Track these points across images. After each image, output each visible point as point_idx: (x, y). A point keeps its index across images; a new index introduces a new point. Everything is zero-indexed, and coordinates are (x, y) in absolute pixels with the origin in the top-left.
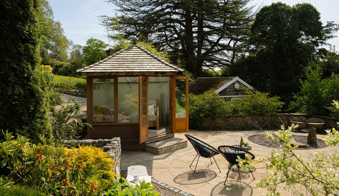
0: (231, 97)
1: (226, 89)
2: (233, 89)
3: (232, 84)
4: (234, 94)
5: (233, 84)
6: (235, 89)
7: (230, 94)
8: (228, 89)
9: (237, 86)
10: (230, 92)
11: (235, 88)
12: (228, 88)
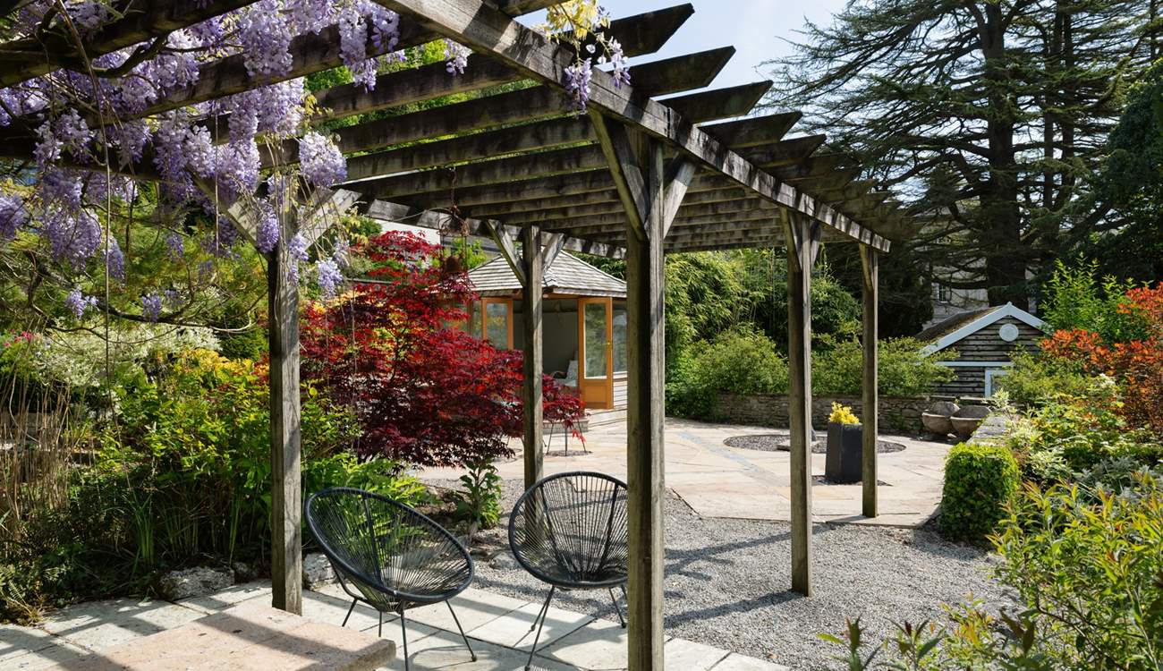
0: (984, 367)
1: (966, 343)
2: (996, 343)
3: (991, 325)
4: (996, 358)
5: (995, 326)
6: (1001, 343)
7: (982, 358)
8: (971, 343)
9: (1009, 333)
10: (978, 351)
11: (1001, 340)
12: (974, 337)
